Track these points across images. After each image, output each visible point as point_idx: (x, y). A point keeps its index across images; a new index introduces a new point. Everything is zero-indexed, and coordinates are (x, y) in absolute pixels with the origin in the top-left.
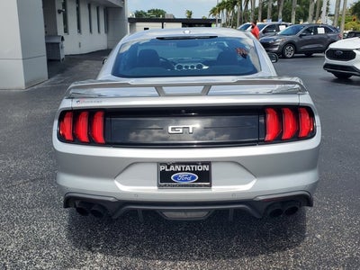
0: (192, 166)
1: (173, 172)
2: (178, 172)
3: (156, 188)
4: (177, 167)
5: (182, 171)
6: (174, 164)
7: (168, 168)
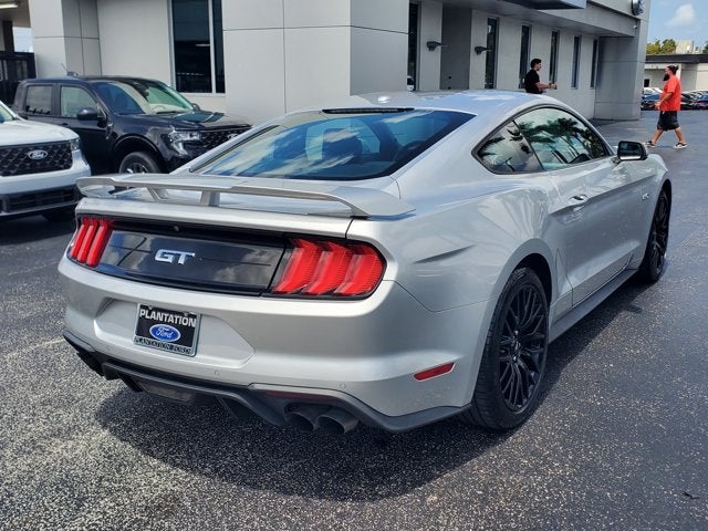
0: (177, 317)
1: (154, 322)
2: (158, 322)
3: (131, 341)
4: (159, 314)
5: (163, 322)
6: (157, 310)
7: (149, 314)
